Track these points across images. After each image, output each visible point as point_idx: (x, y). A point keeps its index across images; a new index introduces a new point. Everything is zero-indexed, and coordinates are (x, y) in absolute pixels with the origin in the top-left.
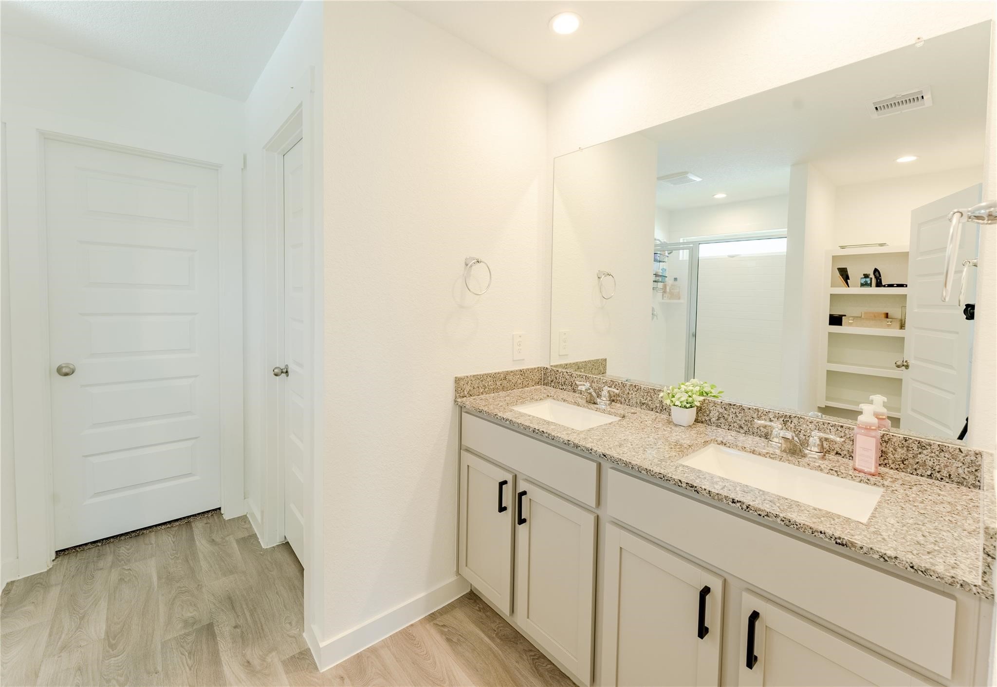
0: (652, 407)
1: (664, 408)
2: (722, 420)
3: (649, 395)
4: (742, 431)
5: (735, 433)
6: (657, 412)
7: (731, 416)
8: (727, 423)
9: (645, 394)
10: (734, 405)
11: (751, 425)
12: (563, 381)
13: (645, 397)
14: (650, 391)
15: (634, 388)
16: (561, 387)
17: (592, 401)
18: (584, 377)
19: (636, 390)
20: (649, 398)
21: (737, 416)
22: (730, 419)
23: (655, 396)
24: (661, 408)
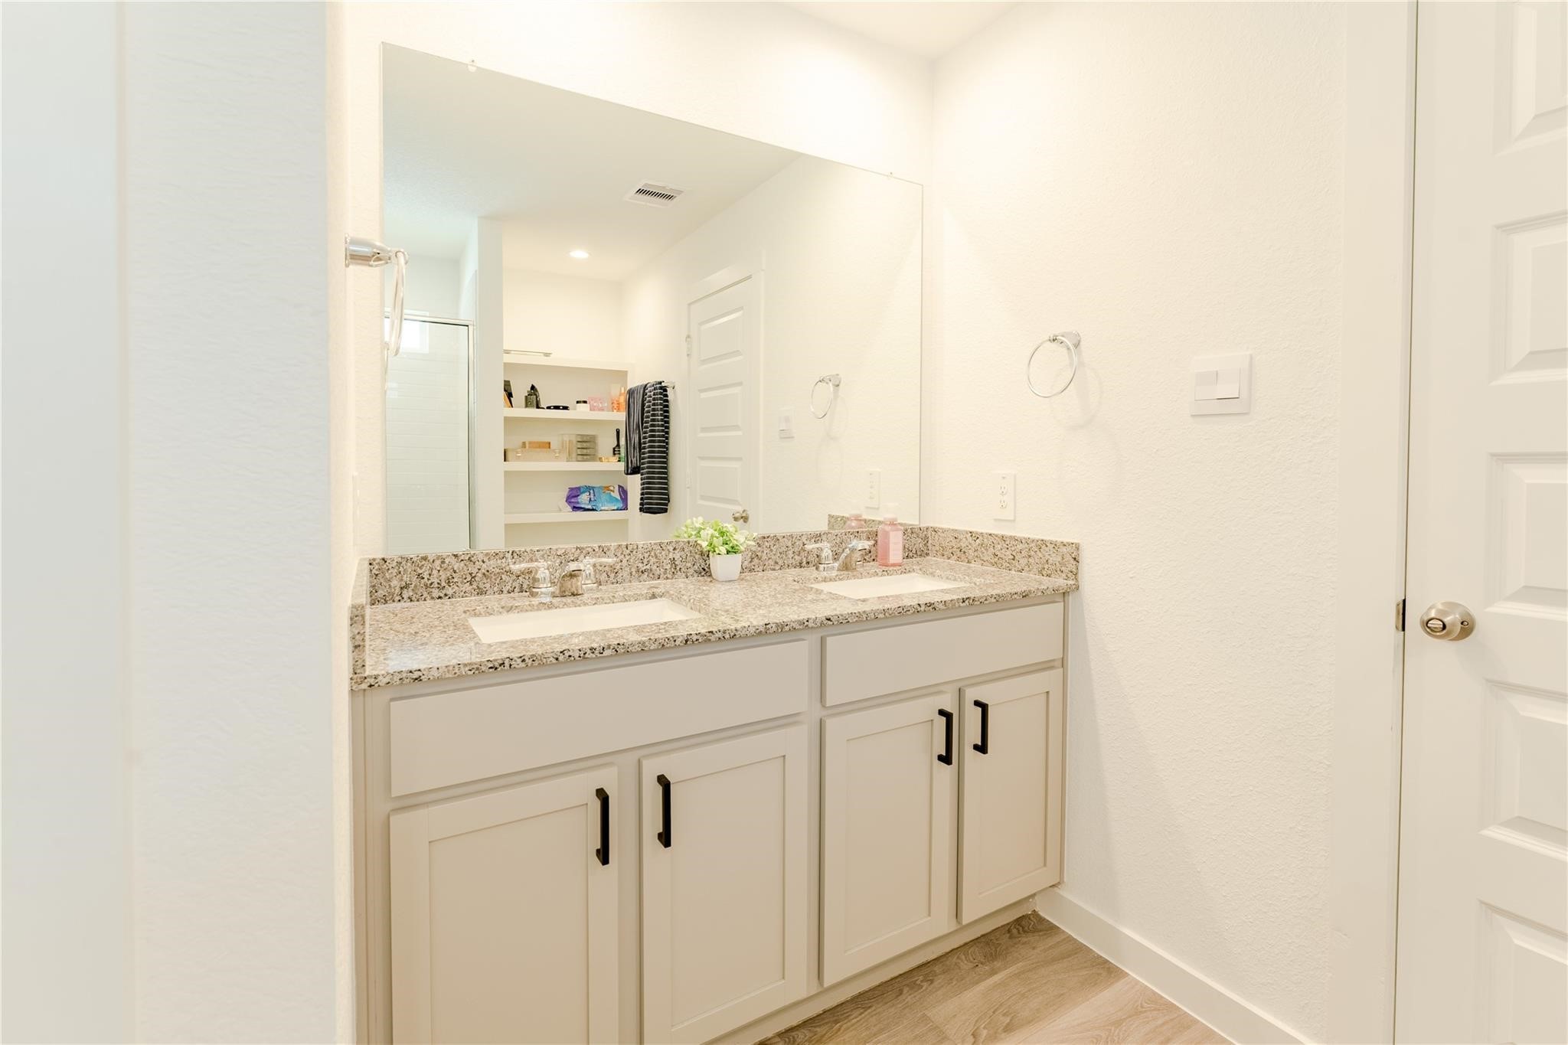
0: (658, 572)
1: (678, 569)
2: (756, 561)
3: (652, 554)
4: (777, 567)
5: (770, 572)
6: (667, 578)
7: (765, 552)
8: (761, 563)
9: (646, 555)
10: (768, 537)
11: (786, 556)
12: (443, 577)
13: (645, 561)
14: (655, 547)
15: (625, 549)
16: (436, 593)
17: (567, 593)
18: (509, 555)
19: (628, 552)
20: (653, 560)
21: (771, 550)
22: (764, 557)
23: (663, 553)
24: (673, 570)
